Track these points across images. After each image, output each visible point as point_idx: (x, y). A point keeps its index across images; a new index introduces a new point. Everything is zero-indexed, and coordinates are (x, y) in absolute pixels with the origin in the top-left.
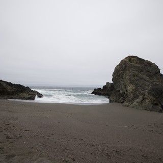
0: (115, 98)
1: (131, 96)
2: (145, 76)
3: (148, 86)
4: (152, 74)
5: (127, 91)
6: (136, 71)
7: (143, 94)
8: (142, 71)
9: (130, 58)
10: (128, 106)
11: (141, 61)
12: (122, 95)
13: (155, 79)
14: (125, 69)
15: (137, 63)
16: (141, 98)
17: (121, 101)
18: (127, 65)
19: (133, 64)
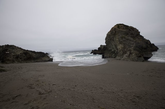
0: (109, 55)
1: (121, 53)
2: (130, 38)
3: (133, 44)
4: (135, 36)
5: (117, 49)
6: (123, 34)
7: (130, 50)
8: (128, 34)
9: (119, 26)
10: (120, 60)
11: (126, 27)
12: (114, 52)
13: (137, 39)
14: (115, 33)
15: (123, 29)
16: (128, 53)
17: (114, 56)
18: (117, 31)
19: (121, 29)
